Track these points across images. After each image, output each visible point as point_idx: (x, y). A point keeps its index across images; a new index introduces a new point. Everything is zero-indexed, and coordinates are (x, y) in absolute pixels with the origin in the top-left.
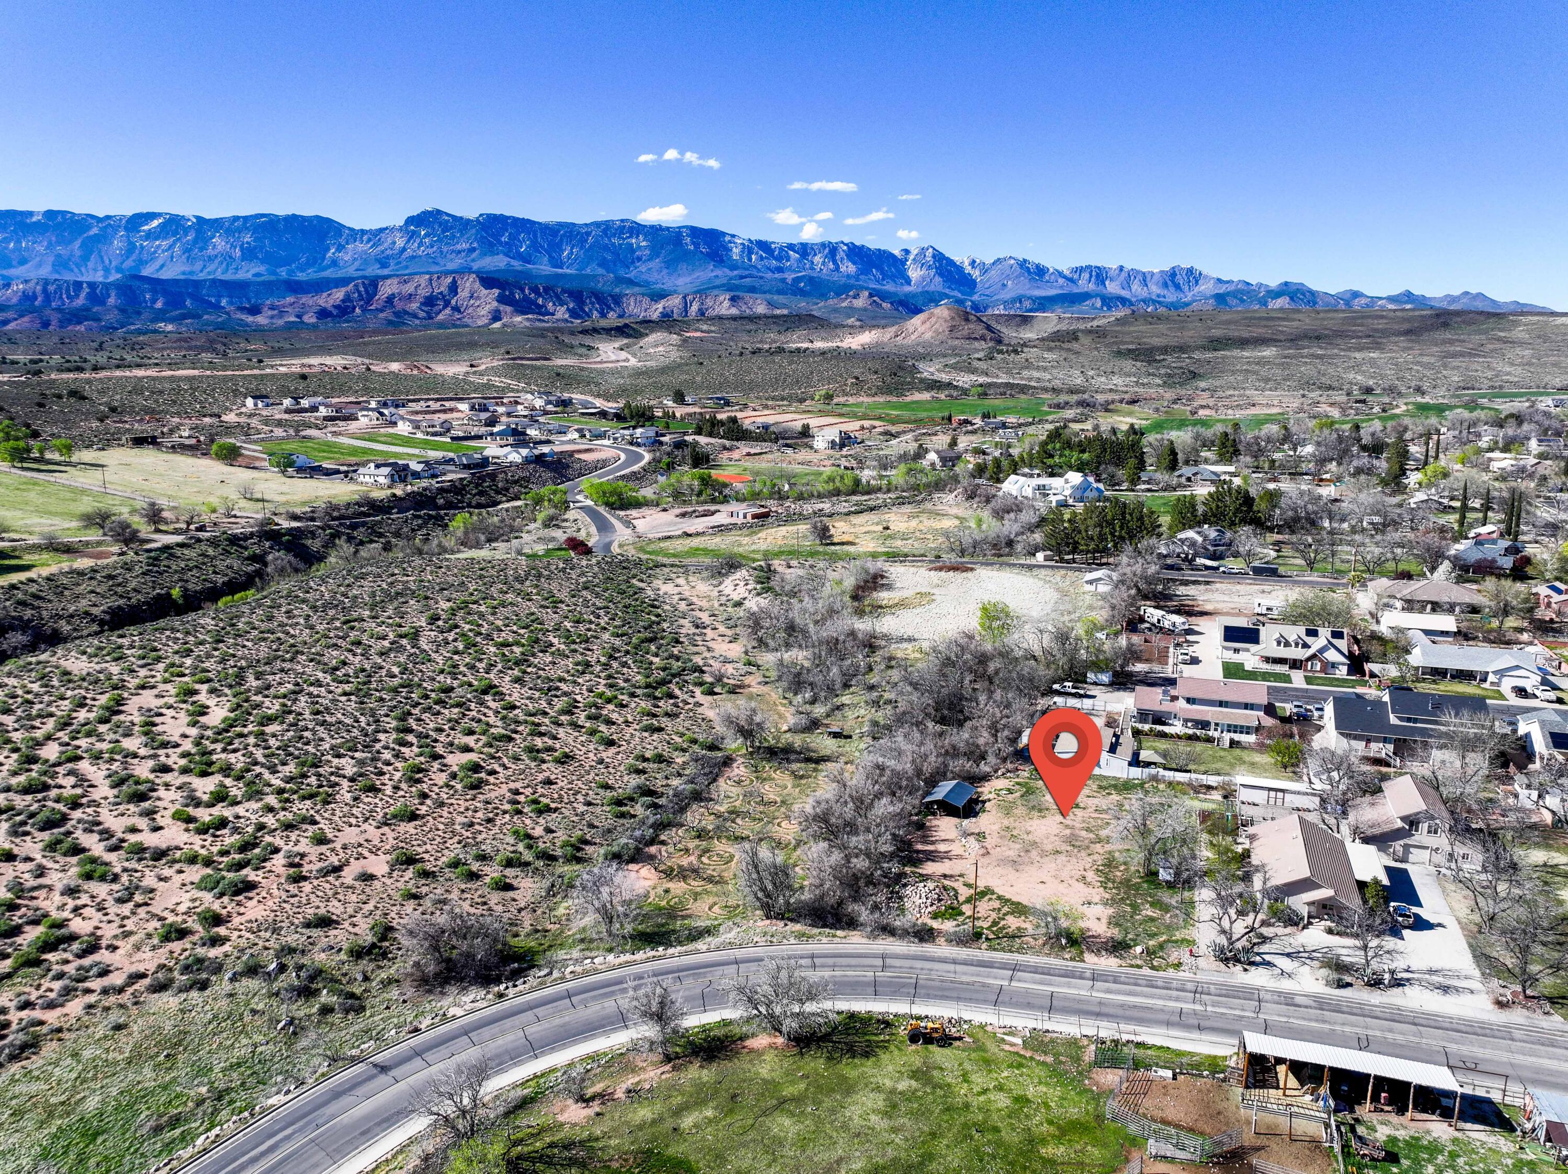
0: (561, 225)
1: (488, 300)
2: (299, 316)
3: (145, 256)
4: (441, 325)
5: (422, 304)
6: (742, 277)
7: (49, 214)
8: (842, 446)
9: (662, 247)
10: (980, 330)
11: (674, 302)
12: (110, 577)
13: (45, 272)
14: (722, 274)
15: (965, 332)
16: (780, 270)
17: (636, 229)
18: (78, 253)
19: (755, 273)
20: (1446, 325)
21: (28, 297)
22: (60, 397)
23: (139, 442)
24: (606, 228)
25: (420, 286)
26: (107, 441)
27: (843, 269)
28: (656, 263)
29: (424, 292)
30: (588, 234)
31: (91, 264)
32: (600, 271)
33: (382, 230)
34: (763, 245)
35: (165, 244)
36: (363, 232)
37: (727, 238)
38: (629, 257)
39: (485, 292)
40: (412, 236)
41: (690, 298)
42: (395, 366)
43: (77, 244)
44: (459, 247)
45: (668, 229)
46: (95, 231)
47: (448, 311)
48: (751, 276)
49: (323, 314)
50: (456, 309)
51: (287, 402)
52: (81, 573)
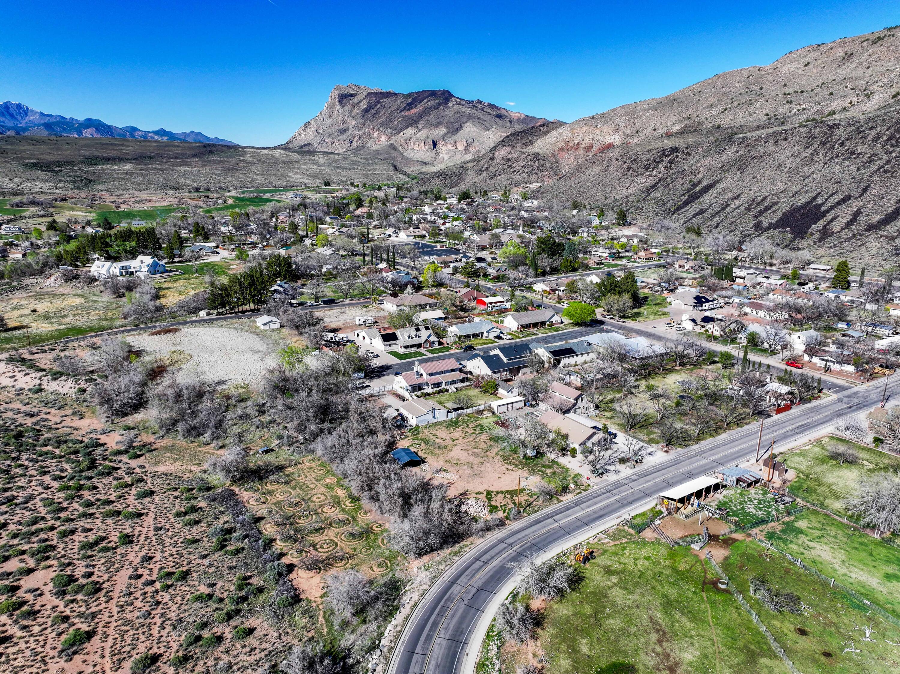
20: (211, 152)
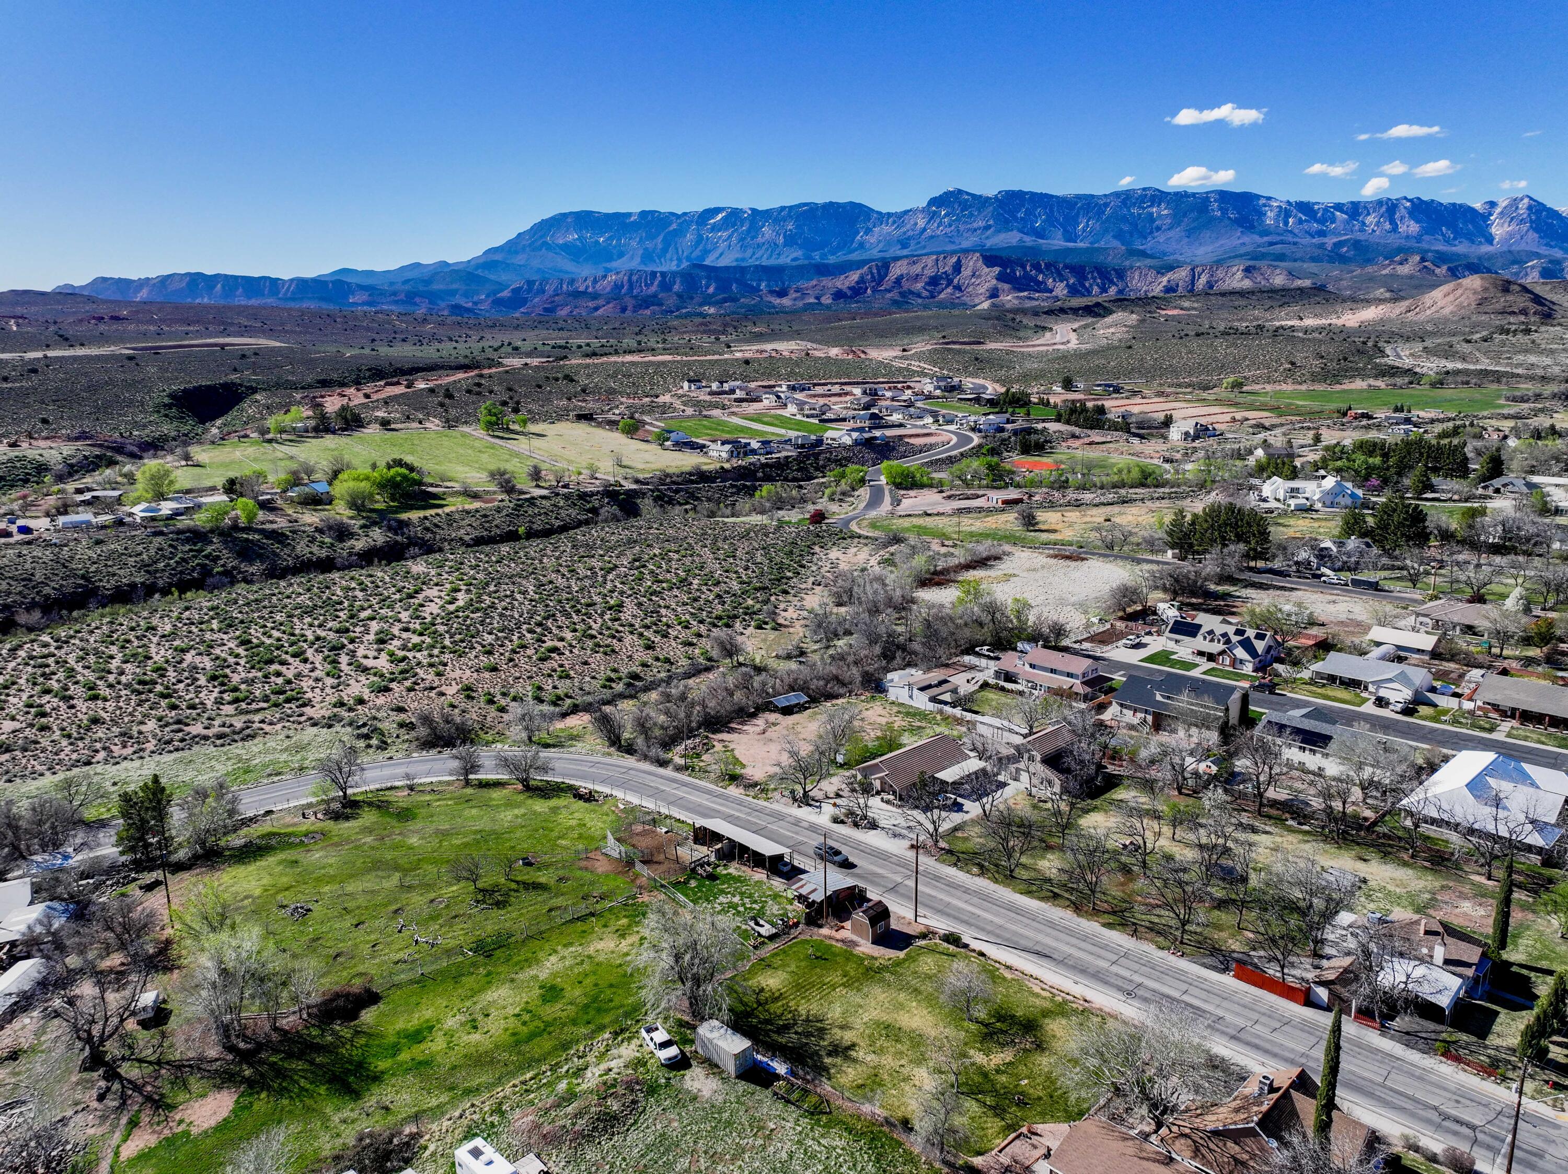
0: (1079, 197)
1: (989, 276)
2: (818, 298)
3: (709, 247)
4: (942, 305)
5: (928, 284)
6: (1271, 244)
7: (644, 214)
8: (1196, 437)
9: (1185, 215)
10: (1522, 301)
11: (1181, 275)
12: (485, 516)
13: (635, 264)
14: (1250, 241)
15: (1498, 306)
16: (1322, 234)
17: (1158, 197)
18: (660, 246)
19: (1290, 238)
21: (618, 287)
22: (557, 379)
23: (581, 417)
24: (1126, 197)
25: (928, 267)
26: (561, 416)
27: (1402, 229)
28: (1176, 233)
29: (930, 272)
30: (1106, 205)
31: (668, 256)
32: (1116, 243)
33: (906, 212)
34: (1305, 208)
35: (725, 234)
36: (889, 215)
37: (1262, 201)
38: (1149, 227)
39: (987, 270)
40: (933, 216)
41: (1199, 269)
42: (834, 352)
43: (660, 238)
44: (975, 225)
45: (1194, 195)
46: (674, 226)
47: (949, 290)
48: (1282, 242)
49: (839, 295)
50: (958, 288)
51: (715, 386)
52: (468, 512)
